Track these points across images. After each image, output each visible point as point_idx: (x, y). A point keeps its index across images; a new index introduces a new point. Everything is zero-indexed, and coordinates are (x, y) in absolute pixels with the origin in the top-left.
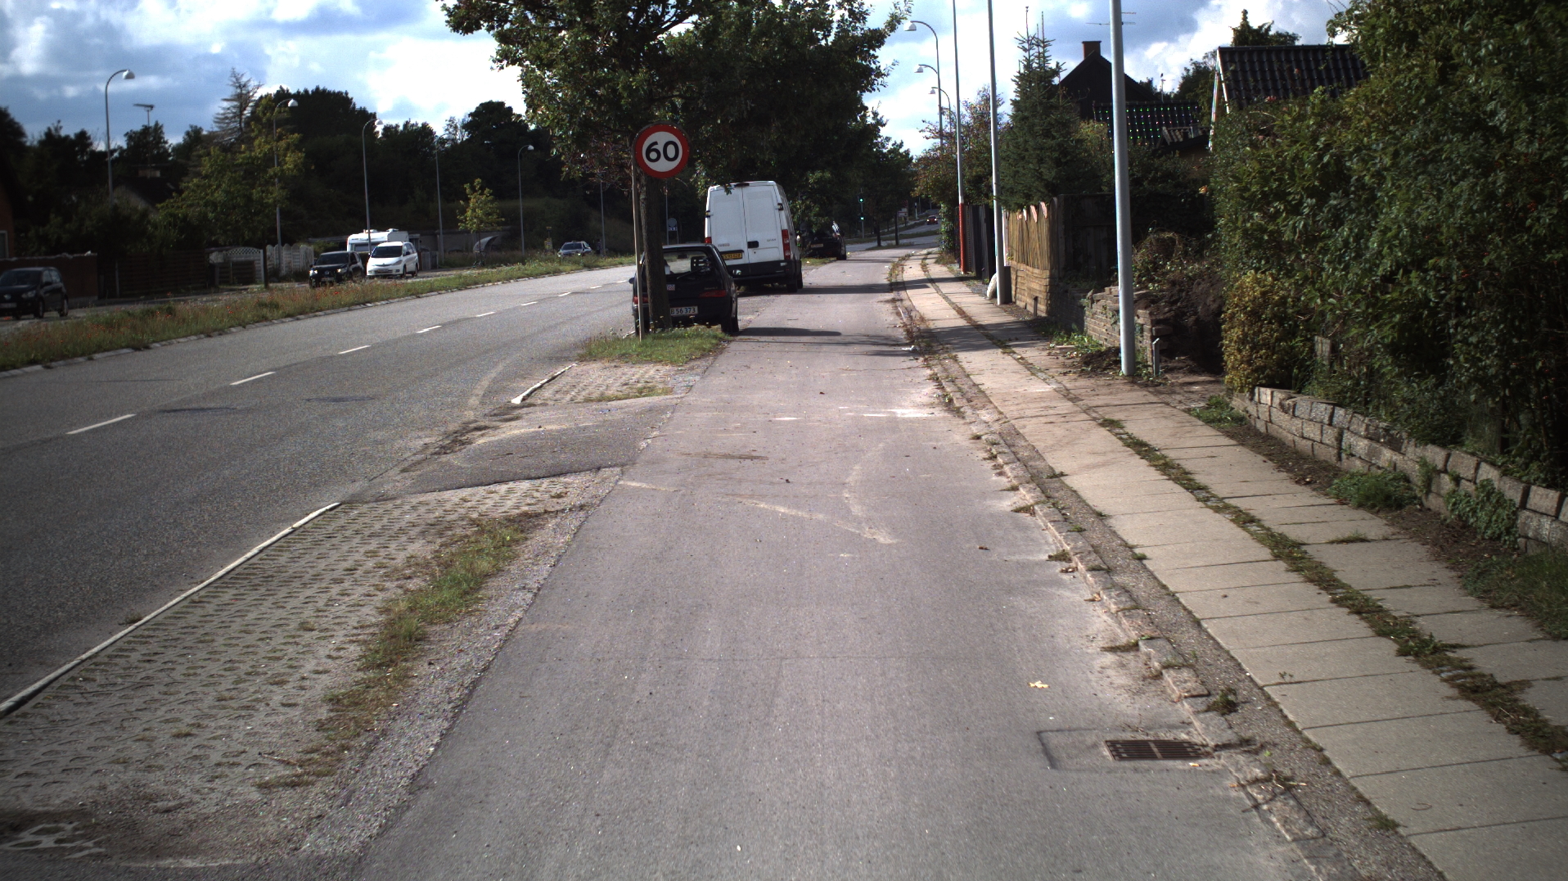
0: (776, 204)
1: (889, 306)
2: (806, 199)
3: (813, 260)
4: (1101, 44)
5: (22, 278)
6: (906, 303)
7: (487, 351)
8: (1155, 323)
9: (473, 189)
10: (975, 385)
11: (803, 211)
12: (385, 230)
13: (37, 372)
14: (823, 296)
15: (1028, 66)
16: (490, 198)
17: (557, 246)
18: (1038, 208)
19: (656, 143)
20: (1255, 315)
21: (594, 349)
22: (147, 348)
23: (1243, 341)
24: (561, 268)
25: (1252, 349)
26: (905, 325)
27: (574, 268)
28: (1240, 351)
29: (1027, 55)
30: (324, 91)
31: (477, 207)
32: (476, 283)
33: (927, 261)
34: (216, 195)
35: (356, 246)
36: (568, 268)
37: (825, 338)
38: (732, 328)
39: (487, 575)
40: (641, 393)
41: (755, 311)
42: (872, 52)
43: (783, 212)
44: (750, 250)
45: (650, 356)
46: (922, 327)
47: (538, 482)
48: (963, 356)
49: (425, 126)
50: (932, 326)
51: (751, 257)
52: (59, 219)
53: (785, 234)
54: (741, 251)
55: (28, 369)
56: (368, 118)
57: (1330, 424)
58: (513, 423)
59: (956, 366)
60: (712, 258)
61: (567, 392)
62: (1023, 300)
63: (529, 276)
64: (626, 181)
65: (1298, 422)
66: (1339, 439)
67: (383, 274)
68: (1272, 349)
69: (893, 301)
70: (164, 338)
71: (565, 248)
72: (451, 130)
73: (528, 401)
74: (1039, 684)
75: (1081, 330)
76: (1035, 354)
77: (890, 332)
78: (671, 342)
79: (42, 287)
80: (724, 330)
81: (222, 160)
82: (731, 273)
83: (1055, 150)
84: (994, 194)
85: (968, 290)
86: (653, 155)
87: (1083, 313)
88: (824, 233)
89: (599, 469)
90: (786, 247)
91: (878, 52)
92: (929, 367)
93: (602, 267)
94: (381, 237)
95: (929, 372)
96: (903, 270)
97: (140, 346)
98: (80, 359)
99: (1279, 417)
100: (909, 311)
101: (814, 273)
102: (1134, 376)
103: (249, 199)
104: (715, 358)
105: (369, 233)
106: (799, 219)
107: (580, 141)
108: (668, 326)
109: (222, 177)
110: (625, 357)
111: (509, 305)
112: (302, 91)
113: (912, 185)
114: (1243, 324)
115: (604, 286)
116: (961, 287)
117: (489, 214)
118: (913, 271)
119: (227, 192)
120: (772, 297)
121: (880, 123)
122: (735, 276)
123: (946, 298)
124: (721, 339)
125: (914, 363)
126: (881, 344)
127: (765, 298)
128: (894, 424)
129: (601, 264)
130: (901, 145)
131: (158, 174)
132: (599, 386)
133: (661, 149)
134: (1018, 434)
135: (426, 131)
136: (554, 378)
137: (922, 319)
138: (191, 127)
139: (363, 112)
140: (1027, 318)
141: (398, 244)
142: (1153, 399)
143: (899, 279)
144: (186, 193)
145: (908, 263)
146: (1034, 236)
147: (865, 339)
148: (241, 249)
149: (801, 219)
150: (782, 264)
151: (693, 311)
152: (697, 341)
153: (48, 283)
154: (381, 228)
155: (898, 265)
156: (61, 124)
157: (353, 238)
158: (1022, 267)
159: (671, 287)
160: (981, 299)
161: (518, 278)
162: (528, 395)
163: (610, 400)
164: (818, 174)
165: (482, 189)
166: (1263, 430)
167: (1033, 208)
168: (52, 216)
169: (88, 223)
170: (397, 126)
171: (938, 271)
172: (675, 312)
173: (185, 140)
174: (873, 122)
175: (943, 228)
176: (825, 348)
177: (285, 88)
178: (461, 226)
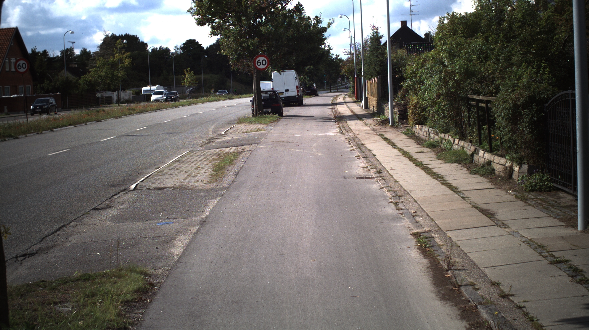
0: (294, 77)
1: (330, 110)
2: (305, 75)
3: (307, 96)
4: (407, 22)
5: (42, 101)
6: (336, 109)
7: (208, 122)
8: (399, 111)
9: (187, 71)
10: (350, 128)
11: (304, 80)
12: (155, 86)
13: (72, 128)
14: (309, 107)
15: (373, 35)
16: (193, 74)
17: (215, 92)
18: (374, 79)
19: (260, 60)
20: (415, 106)
21: (241, 120)
22: (100, 121)
23: (412, 113)
24: (221, 99)
25: (414, 115)
26: (334, 115)
27: (225, 99)
28: (412, 115)
29: (373, 31)
30: (129, 35)
31: (188, 77)
32: (194, 104)
33: (346, 97)
34: (102, 74)
35: (145, 91)
36: (223, 99)
37: (309, 118)
38: (281, 115)
39: (233, 160)
40: (258, 130)
41: (288, 111)
42: (323, 34)
43: (297, 80)
44: (286, 92)
45: (258, 122)
46: (339, 115)
47: (237, 147)
48: (348, 122)
49: (167, 48)
50: (342, 115)
51: (286, 94)
52: (48, 81)
53: (297, 87)
54: (283, 93)
55: (70, 127)
56: (145, 45)
57: (428, 132)
58: (225, 138)
59: (346, 124)
60: (276, 94)
61: (236, 131)
62: (371, 108)
63: (210, 101)
64: (250, 71)
65: (423, 132)
66: (429, 135)
67: (157, 100)
68: (419, 115)
69: (332, 108)
70: (105, 118)
71: (219, 92)
72: (176, 50)
73: (226, 133)
74: (346, 171)
75: (384, 114)
76: (369, 121)
77: (329, 116)
78: (264, 118)
79: (49, 104)
80: (279, 115)
81: (104, 61)
82: (281, 99)
83: (379, 62)
84: (363, 74)
85: (356, 105)
86: (259, 64)
87: (384, 110)
88: (311, 86)
89: (252, 144)
90: (298, 91)
91: (325, 34)
92: (338, 125)
93: (234, 99)
94: (153, 88)
95: (338, 126)
96: (337, 99)
97: (99, 121)
98: (83, 124)
99: (420, 131)
100: (336, 111)
101: (307, 100)
102: (393, 126)
103: (113, 75)
104: (277, 122)
105: (150, 87)
106: (302, 82)
107: (238, 59)
108: (263, 114)
109: (104, 67)
110: (251, 122)
111: (208, 110)
112: (121, 35)
113: (341, 71)
114: (412, 109)
115: (237, 104)
116: (355, 104)
117: (193, 80)
118: (340, 100)
119: (106, 73)
120: (293, 107)
121: (330, 49)
122: (282, 99)
123: (348, 107)
124: (278, 118)
125: (335, 124)
126: (326, 119)
127: (291, 108)
128: (326, 136)
129: (233, 97)
130: (339, 56)
131: (76, 66)
132: (245, 130)
133: (261, 62)
134: (357, 137)
135: (167, 50)
136: (231, 128)
137: (340, 113)
138: (83, 48)
139: (143, 43)
140: (371, 112)
141: (162, 90)
142: (395, 130)
143: (335, 102)
144: (91, 72)
145: (340, 97)
146: (374, 88)
147: (321, 118)
148: (107, 92)
149: (303, 82)
150: (296, 97)
151: (270, 110)
152: (271, 118)
153: (52, 103)
154: (154, 85)
155: (336, 98)
156: (36, 47)
157: (144, 89)
158: (371, 97)
159: (263, 103)
160: (359, 108)
161: (207, 102)
162: (226, 132)
163: (249, 132)
164: (308, 67)
165: (190, 71)
166: (417, 135)
167: (373, 79)
168: (45, 80)
169: (58, 83)
170: (157, 48)
171: (348, 99)
172: (264, 110)
173: (81, 53)
174: (328, 49)
175: (351, 85)
176: (309, 120)
177: (114, 34)
178: (183, 84)
